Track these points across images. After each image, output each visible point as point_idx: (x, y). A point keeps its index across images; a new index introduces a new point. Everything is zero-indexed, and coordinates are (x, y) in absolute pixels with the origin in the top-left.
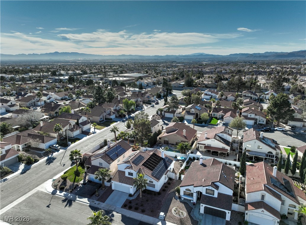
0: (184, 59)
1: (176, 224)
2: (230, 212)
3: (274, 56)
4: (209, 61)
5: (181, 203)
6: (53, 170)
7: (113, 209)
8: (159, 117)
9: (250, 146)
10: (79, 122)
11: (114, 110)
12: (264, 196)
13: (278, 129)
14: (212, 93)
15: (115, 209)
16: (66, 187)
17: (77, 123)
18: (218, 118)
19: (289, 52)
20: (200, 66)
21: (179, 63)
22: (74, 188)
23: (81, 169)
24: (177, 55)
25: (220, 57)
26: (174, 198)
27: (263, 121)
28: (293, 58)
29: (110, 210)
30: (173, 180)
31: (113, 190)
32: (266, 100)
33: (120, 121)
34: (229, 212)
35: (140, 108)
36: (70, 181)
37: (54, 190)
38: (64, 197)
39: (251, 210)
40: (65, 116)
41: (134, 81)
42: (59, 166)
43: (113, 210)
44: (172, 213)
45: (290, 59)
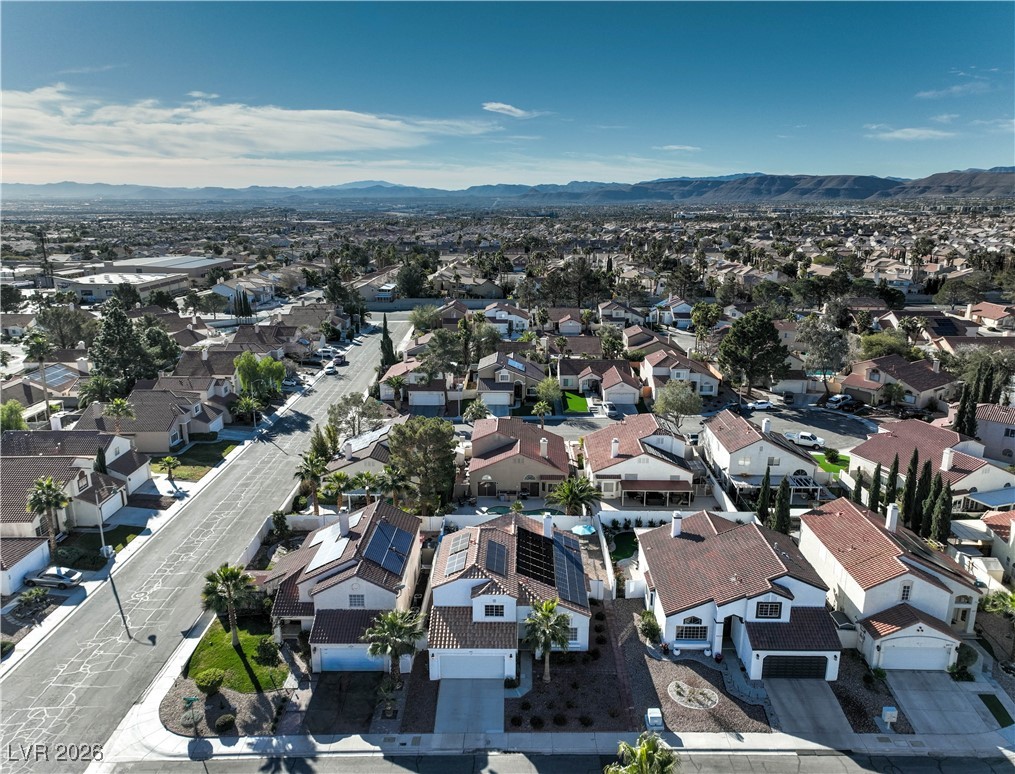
0: (323, 203)
1: (708, 731)
2: (838, 654)
3: (597, 194)
4: (407, 208)
5: (681, 668)
6: (117, 666)
7: (481, 745)
8: (389, 409)
9: (748, 463)
10: (108, 463)
11: (210, 400)
12: (908, 587)
13: (758, 407)
14: (509, 314)
15: (488, 742)
16: (239, 716)
17: (101, 467)
18: (581, 391)
19: (633, 182)
20: (393, 225)
21: (308, 216)
22: (279, 713)
23: (248, 636)
24: (293, 186)
25: (439, 195)
26: (646, 657)
27: (711, 388)
28: (645, 200)
29: (474, 752)
30: (602, 602)
31: (438, 682)
32: (668, 326)
33: (252, 438)
34: (835, 656)
35: (294, 383)
36: (236, 693)
37: (190, 743)
38: (258, 757)
39: (889, 634)
40: (27, 443)
41: (185, 284)
42: (133, 648)
43: (483, 747)
44: (673, 702)
45: (639, 204)
